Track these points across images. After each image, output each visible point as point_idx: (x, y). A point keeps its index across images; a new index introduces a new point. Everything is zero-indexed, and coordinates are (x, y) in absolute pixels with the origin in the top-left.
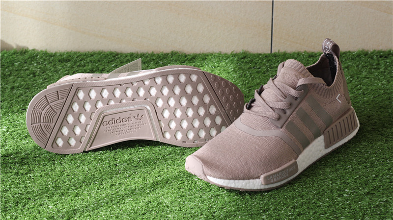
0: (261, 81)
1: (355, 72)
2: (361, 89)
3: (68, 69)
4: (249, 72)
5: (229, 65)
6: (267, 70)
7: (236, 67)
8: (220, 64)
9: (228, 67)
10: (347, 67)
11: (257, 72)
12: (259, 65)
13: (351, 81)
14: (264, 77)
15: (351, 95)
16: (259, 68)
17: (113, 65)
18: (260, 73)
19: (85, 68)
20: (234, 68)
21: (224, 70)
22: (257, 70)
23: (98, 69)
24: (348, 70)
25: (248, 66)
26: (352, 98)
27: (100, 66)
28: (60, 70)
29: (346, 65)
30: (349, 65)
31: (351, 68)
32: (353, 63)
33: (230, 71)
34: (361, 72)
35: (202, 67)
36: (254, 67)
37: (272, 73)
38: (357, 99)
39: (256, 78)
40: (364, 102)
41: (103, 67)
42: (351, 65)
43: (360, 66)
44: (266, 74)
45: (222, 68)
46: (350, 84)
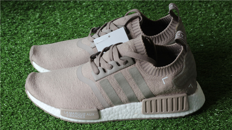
0: (151, 16)
1: (219, 10)
2: (223, 24)
3: (11, 7)
4: (142, 9)
5: (127, 4)
6: (155, 8)
7: (133, 6)
8: (121, 3)
9: (127, 6)
10: (213, 6)
11: (148, 10)
12: (149, 4)
13: (216, 17)
14: (154, 13)
15: (217, 29)
16: (149, 7)
17: (44, 4)
18: (150, 11)
19: (23, 6)
20: (131, 6)
21: (124, 8)
22: (148, 8)
23: (33, 7)
24: (214, 8)
25: (141, 5)
26: (218, 31)
27: (34, 4)
28: (5, 7)
29: (212, 4)
30: (214, 4)
31: (216, 6)
32: (217, 3)
33: (128, 8)
34: (223, 10)
35: (108, 5)
36: (145, 6)
37: (158, 11)
38: (221, 32)
39: (147, 15)
40: (226, 34)
41: (36, 6)
42: (216, 5)
43: (222, 5)
44: (154, 12)
45: (123, 6)
46: (216, 20)
